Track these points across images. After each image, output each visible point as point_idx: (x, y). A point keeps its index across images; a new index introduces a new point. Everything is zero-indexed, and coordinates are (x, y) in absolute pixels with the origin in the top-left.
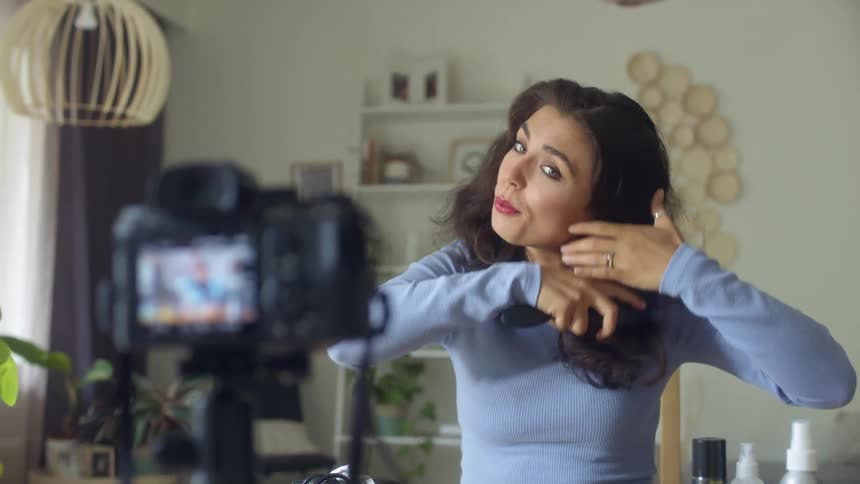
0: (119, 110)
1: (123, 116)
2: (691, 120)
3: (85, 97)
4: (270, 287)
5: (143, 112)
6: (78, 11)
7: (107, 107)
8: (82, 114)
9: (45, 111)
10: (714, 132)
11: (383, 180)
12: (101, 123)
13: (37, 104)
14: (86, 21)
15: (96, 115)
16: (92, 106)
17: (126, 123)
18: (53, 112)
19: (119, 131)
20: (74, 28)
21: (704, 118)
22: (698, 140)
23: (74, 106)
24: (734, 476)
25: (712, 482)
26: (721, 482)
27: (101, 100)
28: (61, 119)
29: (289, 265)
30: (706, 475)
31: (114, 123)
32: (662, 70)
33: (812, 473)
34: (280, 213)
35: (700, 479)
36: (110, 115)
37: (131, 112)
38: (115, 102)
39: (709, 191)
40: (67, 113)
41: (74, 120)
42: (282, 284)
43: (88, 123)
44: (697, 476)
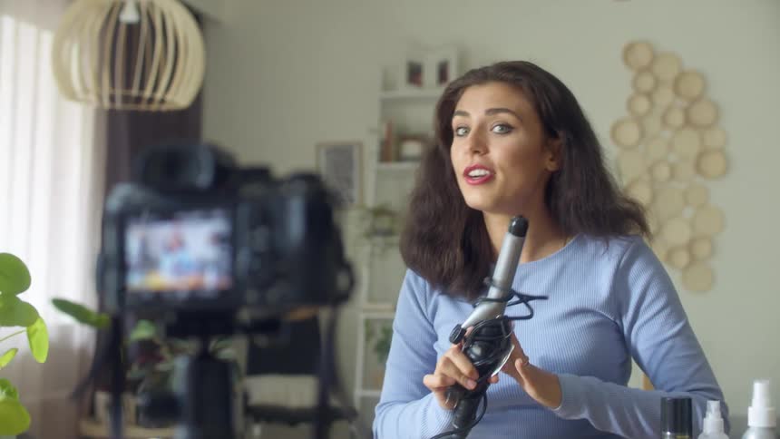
0: (159, 95)
1: (162, 101)
2: (682, 103)
3: (128, 84)
4: (244, 257)
5: (181, 97)
6: (122, 7)
7: (147, 93)
8: (126, 99)
9: (93, 97)
10: (702, 114)
11: (400, 158)
12: (143, 107)
13: (86, 90)
14: (129, 16)
15: (138, 100)
16: (135, 92)
17: (165, 108)
18: (100, 97)
19: (159, 114)
20: (118, 23)
21: (695, 100)
22: (688, 122)
23: (119, 92)
24: (700, 431)
25: (679, 437)
26: (687, 437)
27: (142, 87)
28: (107, 104)
29: (260, 237)
30: (675, 430)
31: (154, 107)
32: (655, 57)
33: (771, 429)
34: (253, 190)
35: (668, 433)
36: (151, 100)
37: (169, 97)
38: (155, 88)
39: (698, 168)
40: (112, 99)
41: (119, 105)
42: (256, 255)
43: (131, 107)
44: (665, 431)
